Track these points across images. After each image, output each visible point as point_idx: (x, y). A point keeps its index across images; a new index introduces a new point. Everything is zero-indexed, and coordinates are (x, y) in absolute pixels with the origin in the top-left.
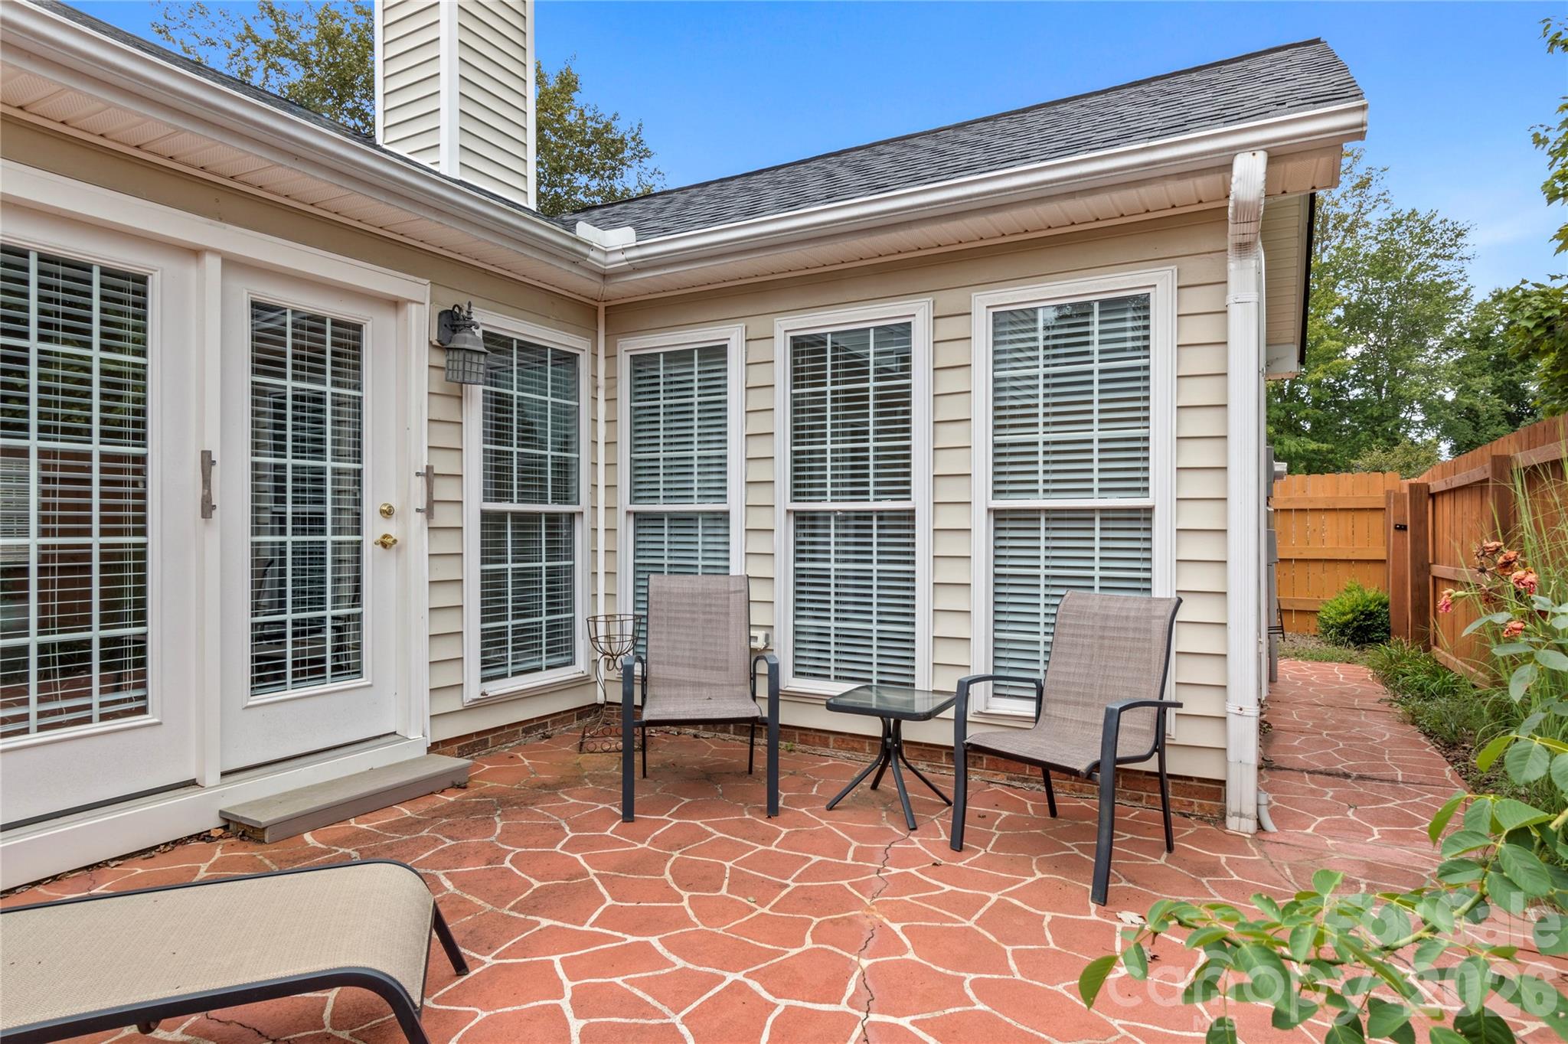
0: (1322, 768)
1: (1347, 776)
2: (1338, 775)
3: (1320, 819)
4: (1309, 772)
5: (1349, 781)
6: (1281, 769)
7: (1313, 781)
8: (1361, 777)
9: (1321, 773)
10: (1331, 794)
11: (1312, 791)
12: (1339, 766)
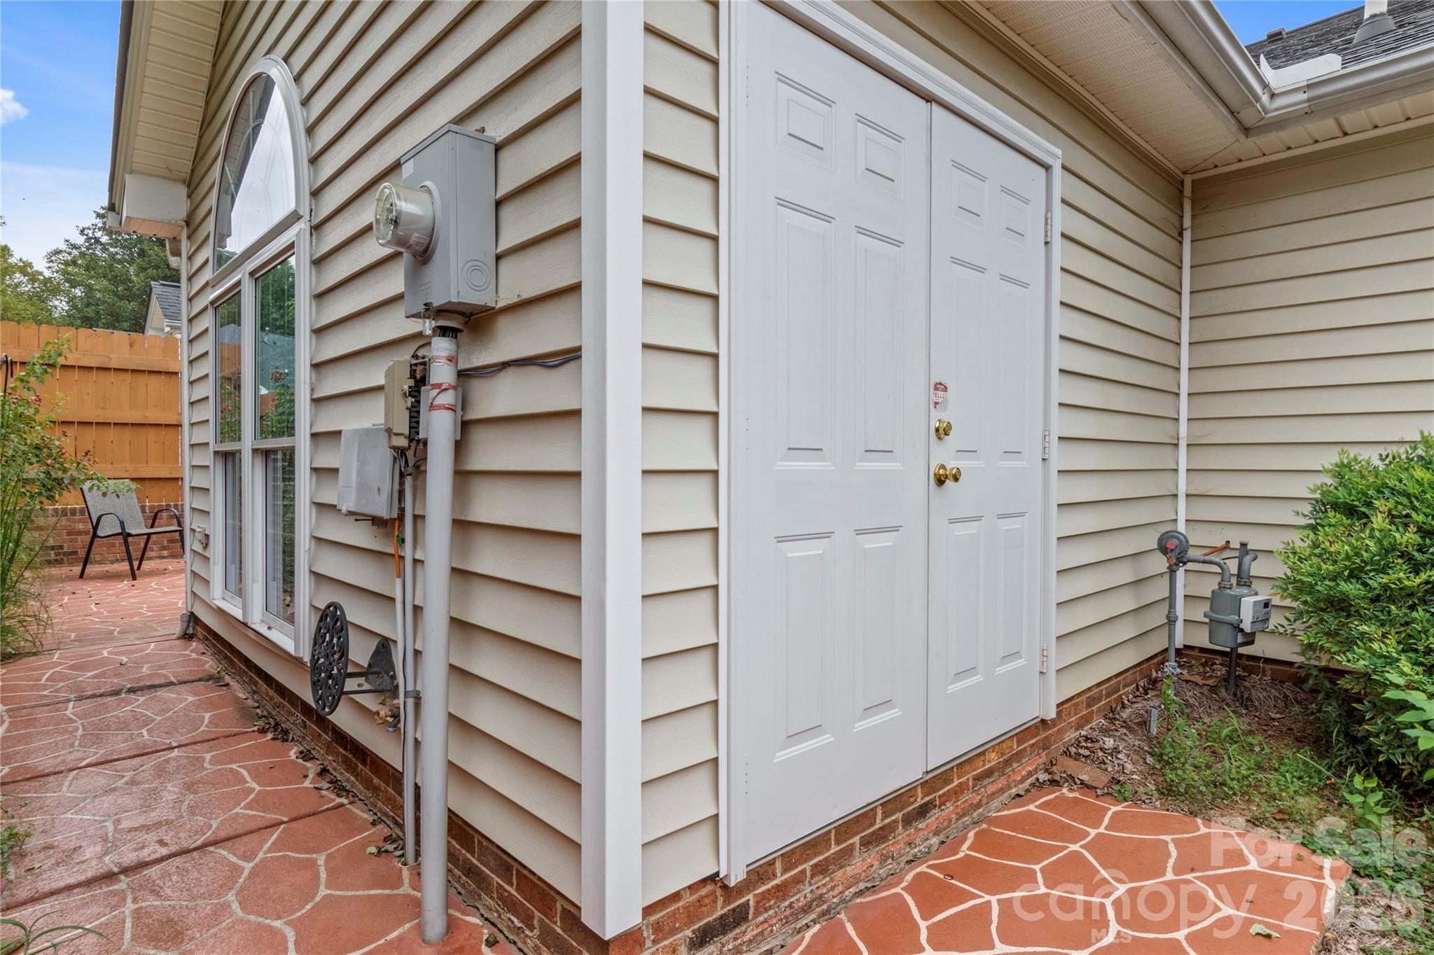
0: (160, 693)
1: (132, 691)
2: (141, 689)
3: (148, 651)
4: (172, 684)
5: (129, 686)
6: (200, 680)
7: (165, 676)
8: (116, 693)
9: (160, 686)
10: (144, 670)
11: (161, 667)
12: (142, 699)
